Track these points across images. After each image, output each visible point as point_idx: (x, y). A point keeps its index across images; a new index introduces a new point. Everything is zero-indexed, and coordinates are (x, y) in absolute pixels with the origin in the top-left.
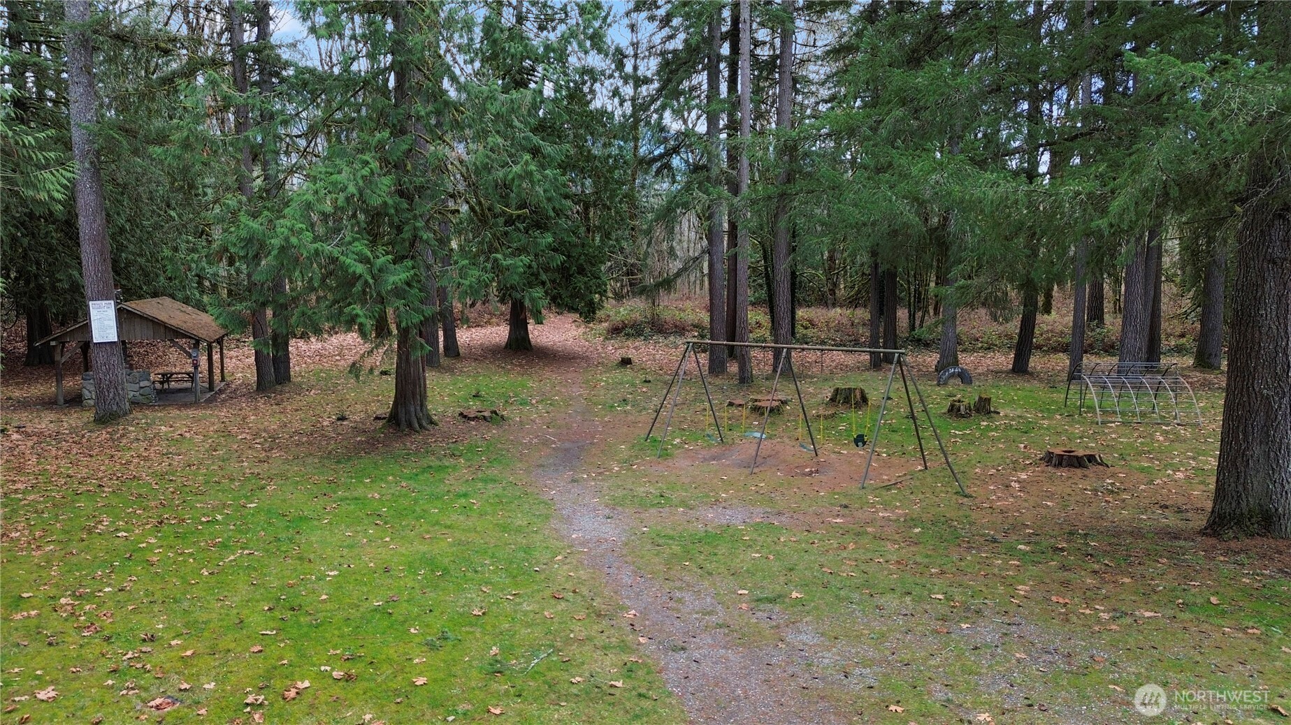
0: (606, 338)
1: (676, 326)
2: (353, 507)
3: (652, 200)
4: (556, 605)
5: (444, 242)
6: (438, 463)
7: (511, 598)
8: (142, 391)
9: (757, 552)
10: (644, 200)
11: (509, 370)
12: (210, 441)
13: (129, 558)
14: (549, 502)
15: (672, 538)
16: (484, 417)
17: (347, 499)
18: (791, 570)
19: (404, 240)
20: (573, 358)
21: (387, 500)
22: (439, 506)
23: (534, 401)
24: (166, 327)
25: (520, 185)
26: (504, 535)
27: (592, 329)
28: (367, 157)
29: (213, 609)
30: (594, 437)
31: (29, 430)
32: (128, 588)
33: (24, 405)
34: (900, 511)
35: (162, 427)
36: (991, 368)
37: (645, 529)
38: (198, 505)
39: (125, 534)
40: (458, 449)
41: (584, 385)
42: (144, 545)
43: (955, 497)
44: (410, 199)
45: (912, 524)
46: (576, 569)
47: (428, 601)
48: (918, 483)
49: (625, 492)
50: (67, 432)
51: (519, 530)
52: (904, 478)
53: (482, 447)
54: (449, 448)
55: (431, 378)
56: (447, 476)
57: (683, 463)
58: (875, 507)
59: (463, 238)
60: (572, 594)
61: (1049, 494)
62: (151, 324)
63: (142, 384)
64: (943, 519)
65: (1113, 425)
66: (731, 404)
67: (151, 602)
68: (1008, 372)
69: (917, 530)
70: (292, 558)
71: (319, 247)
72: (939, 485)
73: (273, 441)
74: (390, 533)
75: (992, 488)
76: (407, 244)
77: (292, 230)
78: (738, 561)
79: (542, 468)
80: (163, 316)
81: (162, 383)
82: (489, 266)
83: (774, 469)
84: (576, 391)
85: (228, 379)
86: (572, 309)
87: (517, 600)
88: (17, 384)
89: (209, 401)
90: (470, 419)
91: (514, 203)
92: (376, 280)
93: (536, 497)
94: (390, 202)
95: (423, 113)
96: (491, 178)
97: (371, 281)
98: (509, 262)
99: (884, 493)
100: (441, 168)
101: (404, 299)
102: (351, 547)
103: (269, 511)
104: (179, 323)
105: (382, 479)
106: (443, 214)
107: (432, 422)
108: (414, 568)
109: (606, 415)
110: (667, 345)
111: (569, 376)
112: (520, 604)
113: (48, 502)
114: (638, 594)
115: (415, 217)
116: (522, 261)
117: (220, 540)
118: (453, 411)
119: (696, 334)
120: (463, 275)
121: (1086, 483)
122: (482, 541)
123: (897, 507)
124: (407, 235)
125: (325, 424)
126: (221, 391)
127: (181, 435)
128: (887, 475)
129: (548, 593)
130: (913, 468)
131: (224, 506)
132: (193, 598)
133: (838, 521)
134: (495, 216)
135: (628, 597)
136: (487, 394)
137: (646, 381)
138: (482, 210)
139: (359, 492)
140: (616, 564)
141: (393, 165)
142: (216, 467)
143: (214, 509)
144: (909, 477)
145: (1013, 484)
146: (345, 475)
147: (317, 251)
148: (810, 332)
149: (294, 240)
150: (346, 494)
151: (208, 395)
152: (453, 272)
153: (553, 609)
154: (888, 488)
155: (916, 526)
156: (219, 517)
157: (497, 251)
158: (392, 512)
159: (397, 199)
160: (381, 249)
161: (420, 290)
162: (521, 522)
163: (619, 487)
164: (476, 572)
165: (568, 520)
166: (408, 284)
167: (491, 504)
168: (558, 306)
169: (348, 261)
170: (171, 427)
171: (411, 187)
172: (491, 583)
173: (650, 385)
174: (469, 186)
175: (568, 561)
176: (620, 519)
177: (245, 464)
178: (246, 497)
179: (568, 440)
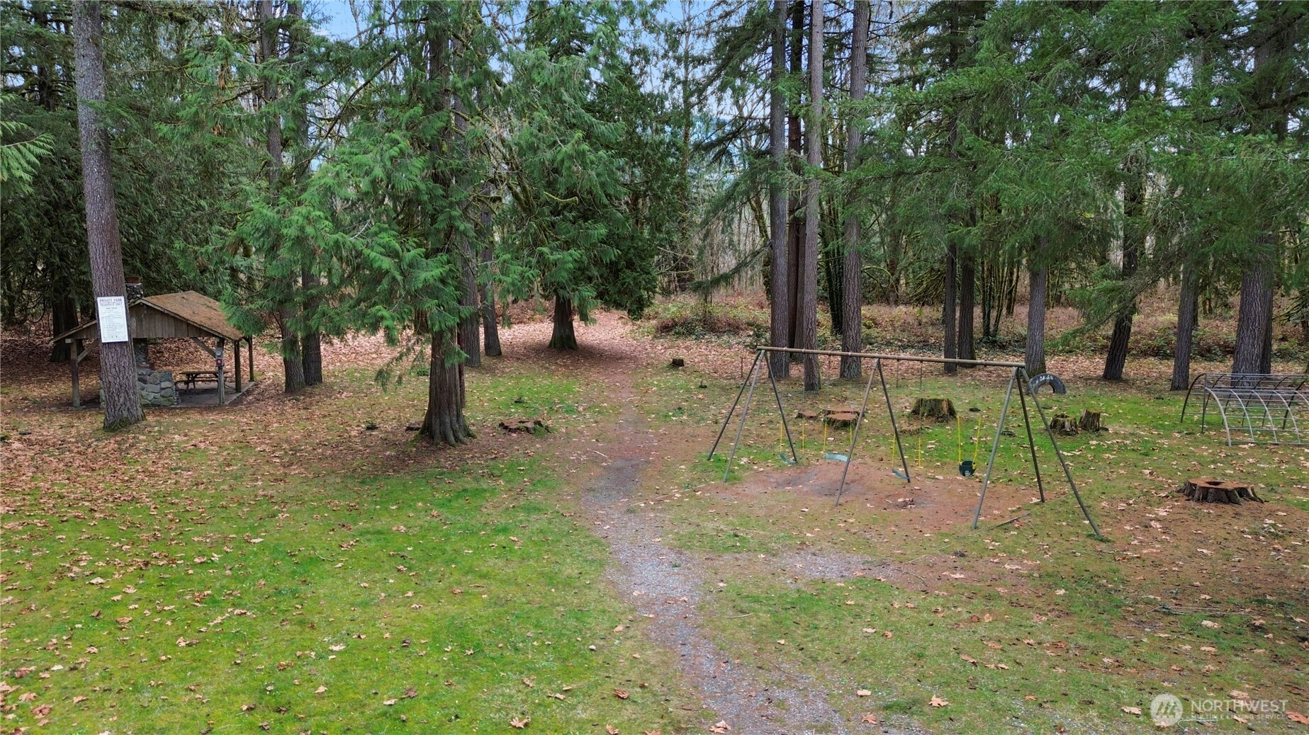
0: (655, 337)
1: (729, 325)
2: (373, 544)
3: (702, 190)
4: (620, 710)
5: (483, 232)
6: (475, 485)
7: (562, 697)
8: (163, 392)
9: (870, 625)
10: (694, 190)
11: (554, 371)
12: (225, 453)
13: (96, 618)
14: (603, 540)
15: (757, 600)
16: (527, 428)
17: (368, 532)
18: (920, 656)
19: (438, 231)
20: (620, 358)
21: (414, 535)
22: (474, 545)
23: (581, 409)
24: (188, 325)
25: (570, 167)
26: (550, 591)
27: (640, 327)
28: (396, 135)
29: (178, 706)
30: (649, 454)
31: (33, 438)
32: (83, 666)
33: (39, 406)
34: (1030, 563)
35: (176, 436)
36: (1078, 373)
37: (721, 584)
38: (196, 539)
39: (100, 580)
40: (498, 468)
41: (634, 390)
42: (119, 597)
43: (1089, 541)
44: (445, 183)
45: (1051, 581)
46: (642, 648)
47: (454, 698)
48: (1038, 521)
49: (691, 529)
50: (73, 440)
51: (568, 583)
52: (1020, 514)
53: (523, 465)
54: (487, 466)
55: (471, 379)
56: (484, 503)
57: (754, 489)
58: (995, 556)
59: (505, 230)
60: (639, 690)
61: (1199, 538)
62: (172, 321)
63: (164, 385)
64: (1086, 575)
65: (1246, 446)
66: (800, 416)
67: (105, 691)
68: (1098, 379)
69: (1062, 592)
70: (291, 621)
71: (340, 239)
72: (1064, 524)
73: (294, 456)
74: (413, 584)
75: (1128, 528)
76: (442, 236)
77: (307, 218)
78: (847, 639)
79: (592, 493)
80: (185, 313)
81: (187, 383)
82: (534, 261)
83: (862, 499)
84: (626, 396)
85: (258, 378)
86: (619, 306)
87: (570, 701)
88: (39, 381)
89: (235, 403)
90: (511, 430)
91: (562, 191)
92: (405, 277)
93: (587, 533)
94: (422, 187)
95: (460, 85)
96: (537, 159)
97: (399, 278)
98: (557, 256)
99: (1001, 534)
100: (483, 148)
101: (437, 298)
102: (365, 604)
103: (275, 549)
104: (203, 319)
105: (410, 506)
106: (483, 202)
107: (469, 435)
108: (439, 642)
109: (659, 427)
110: (719, 345)
111: (618, 378)
112: (574, 707)
113: (25, 532)
114: (725, 692)
115: (451, 205)
116: (571, 255)
117: (209, 592)
118: (494, 419)
119: (751, 333)
120: (505, 272)
121: (1241, 523)
122: (524, 600)
123: (1024, 557)
124: (442, 224)
125: (353, 433)
126: (249, 392)
127: (195, 446)
128: (998, 509)
129: (608, 689)
130: (1026, 500)
131: (226, 540)
132: (158, 686)
133: (958, 576)
134: (541, 205)
135: (713, 696)
136: (530, 399)
137: (701, 387)
138: (527, 197)
139: (382, 523)
140: (692, 639)
141: (428, 146)
142: (226, 487)
143: (214, 546)
144: (1026, 513)
145: (1153, 523)
146: (369, 499)
147: (337, 242)
148: (874, 332)
149: (310, 230)
150: (368, 525)
151: (234, 397)
152: (494, 267)
153: (616, 717)
154: (1005, 528)
155: (1057, 586)
156: (216, 557)
157: (543, 244)
158: (419, 553)
159: (431, 184)
160: (412, 241)
161: (457, 288)
162: (570, 571)
163: (683, 520)
164: (517, 650)
165: (626, 568)
166: (443, 281)
167: (535, 543)
168: (606, 302)
169: (373, 254)
170: (186, 436)
171: (447, 172)
172: (535, 669)
173: (706, 390)
174: (512, 169)
175: (631, 633)
176: (689, 569)
177: (260, 483)
178: (253, 528)
179: (621, 457)
